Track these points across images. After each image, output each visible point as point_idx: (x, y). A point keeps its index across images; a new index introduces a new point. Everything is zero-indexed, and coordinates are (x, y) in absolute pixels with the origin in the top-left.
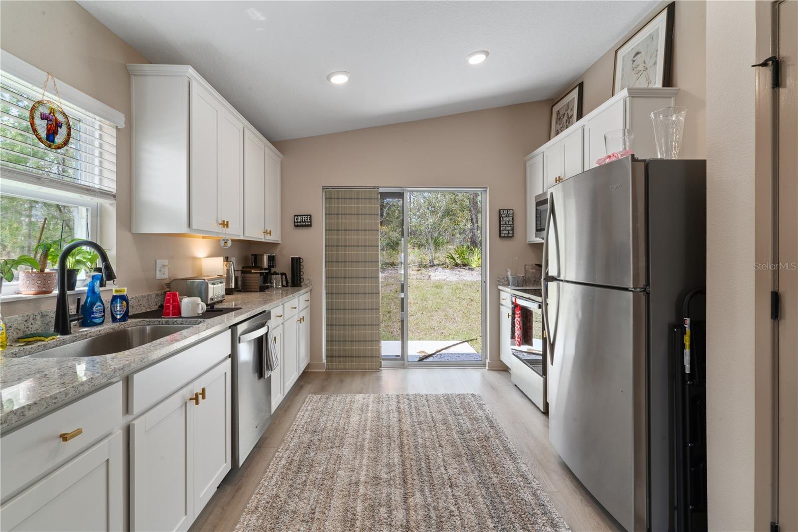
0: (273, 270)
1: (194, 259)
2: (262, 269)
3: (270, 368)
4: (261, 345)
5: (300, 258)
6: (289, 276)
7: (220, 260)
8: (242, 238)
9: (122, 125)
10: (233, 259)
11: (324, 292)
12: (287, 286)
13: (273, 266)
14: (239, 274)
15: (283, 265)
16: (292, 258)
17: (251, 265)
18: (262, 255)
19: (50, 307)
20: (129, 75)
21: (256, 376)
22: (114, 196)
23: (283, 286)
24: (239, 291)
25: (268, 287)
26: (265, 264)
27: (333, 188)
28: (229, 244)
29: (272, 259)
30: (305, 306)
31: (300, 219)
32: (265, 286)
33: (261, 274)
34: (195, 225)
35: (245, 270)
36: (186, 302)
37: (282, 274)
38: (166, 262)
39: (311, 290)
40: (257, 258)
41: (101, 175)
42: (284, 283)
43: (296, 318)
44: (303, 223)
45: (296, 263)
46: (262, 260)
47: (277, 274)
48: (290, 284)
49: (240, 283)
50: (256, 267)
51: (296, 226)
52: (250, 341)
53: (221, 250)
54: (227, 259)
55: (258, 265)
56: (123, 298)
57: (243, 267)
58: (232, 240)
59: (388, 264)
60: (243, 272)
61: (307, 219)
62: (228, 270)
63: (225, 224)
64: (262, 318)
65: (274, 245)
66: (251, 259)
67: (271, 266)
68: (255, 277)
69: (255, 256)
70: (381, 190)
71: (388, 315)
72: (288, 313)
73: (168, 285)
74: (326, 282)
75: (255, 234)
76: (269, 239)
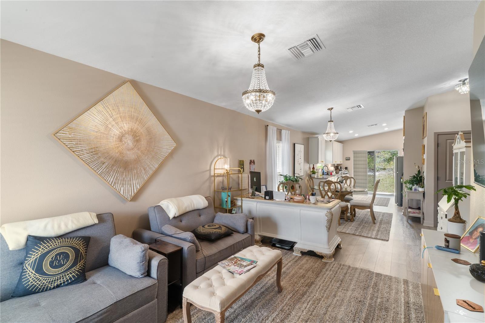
5: (347, 167)
11: (353, 175)
18: (339, 166)
27: (355, 151)
29: (341, 167)
31: (347, 158)
33: (339, 170)
44: (348, 159)
51: (346, 160)
57: (336, 169)
58: (336, 164)
59: (382, 169)
63: (334, 162)
65: (341, 164)
66: (337, 167)
70: (368, 151)
75: (339, 163)
76: (341, 163)
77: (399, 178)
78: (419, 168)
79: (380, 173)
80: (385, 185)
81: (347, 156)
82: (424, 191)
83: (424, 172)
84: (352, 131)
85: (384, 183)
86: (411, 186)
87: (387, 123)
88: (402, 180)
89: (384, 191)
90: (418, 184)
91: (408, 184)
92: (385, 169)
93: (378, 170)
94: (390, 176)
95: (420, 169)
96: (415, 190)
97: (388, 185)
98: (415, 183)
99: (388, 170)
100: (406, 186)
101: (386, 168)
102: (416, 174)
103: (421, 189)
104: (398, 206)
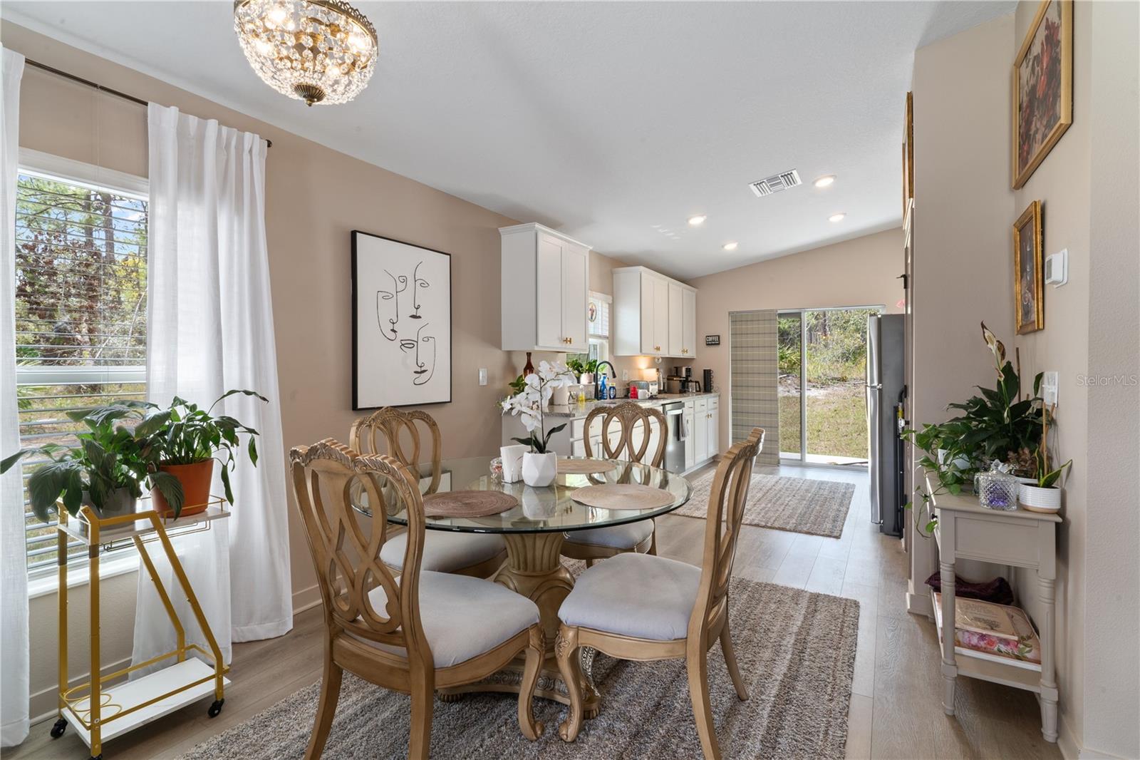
0: (689, 379)
1: (639, 369)
2: (681, 377)
3: (684, 435)
4: (678, 419)
5: (710, 370)
6: (702, 384)
7: (654, 370)
8: (667, 356)
9: (611, 302)
10: (661, 370)
11: (730, 398)
12: (700, 391)
13: (690, 376)
14: (665, 380)
15: (698, 375)
16: (705, 371)
17: (673, 374)
18: (681, 368)
19: (592, 390)
20: (612, 273)
21: (676, 439)
22: (608, 338)
23: (697, 391)
24: (666, 393)
25: (685, 392)
26: (684, 374)
27: (737, 312)
28: (660, 360)
29: (688, 370)
30: (713, 407)
31: (710, 339)
32: (684, 390)
33: (680, 381)
34: (643, 352)
35: (669, 378)
36: (640, 392)
37: (696, 382)
38: (627, 371)
39: (719, 396)
40: (678, 370)
41: (602, 329)
42: (698, 389)
43: (705, 414)
44: (713, 342)
45: (707, 374)
46: (681, 371)
47: (691, 381)
48: (702, 390)
49: (666, 388)
50: (677, 376)
51: (707, 345)
52: (672, 415)
53: (654, 364)
54: (658, 370)
55: (679, 374)
56: (614, 388)
57: (669, 376)
58: (662, 358)
59: (835, 379)
60: (668, 379)
61: (716, 339)
62: (659, 378)
63: (658, 349)
64: (680, 405)
65: (691, 360)
66: (674, 370)
67: (688, 376)
68: (676, 384)
69: (677, 368)
70: (779, 312)
71: (816, 434)
72: (698, 407)
73: (628, 384)
74: (732, 390)
75: (676, 353)
76: (686, 355)
77: (888, 412)
78: (1003, 355)
79: (830, 390)
80: (843, 429)
81: (713, 331)
82: (1056, 505)
83: (1039, 377)
84: (702, 216)
85: (839, 421)
86: (961, 462)
87: (834, 176)
88: (902, 423)
89: (838, 450)
90: (1011, 454)
91: (941, 453)
92: (843, 380)
93: (823, 384)
94: (857, 399)
95: (1010, 356)
96: (999, 496)
97: (851, 428)
98: (989, 447)
99: (853, 382)
100: (927, 460)
101: (849, 377)
102: (986, 392)
103: (1037, 498)
104: (882, 534)
